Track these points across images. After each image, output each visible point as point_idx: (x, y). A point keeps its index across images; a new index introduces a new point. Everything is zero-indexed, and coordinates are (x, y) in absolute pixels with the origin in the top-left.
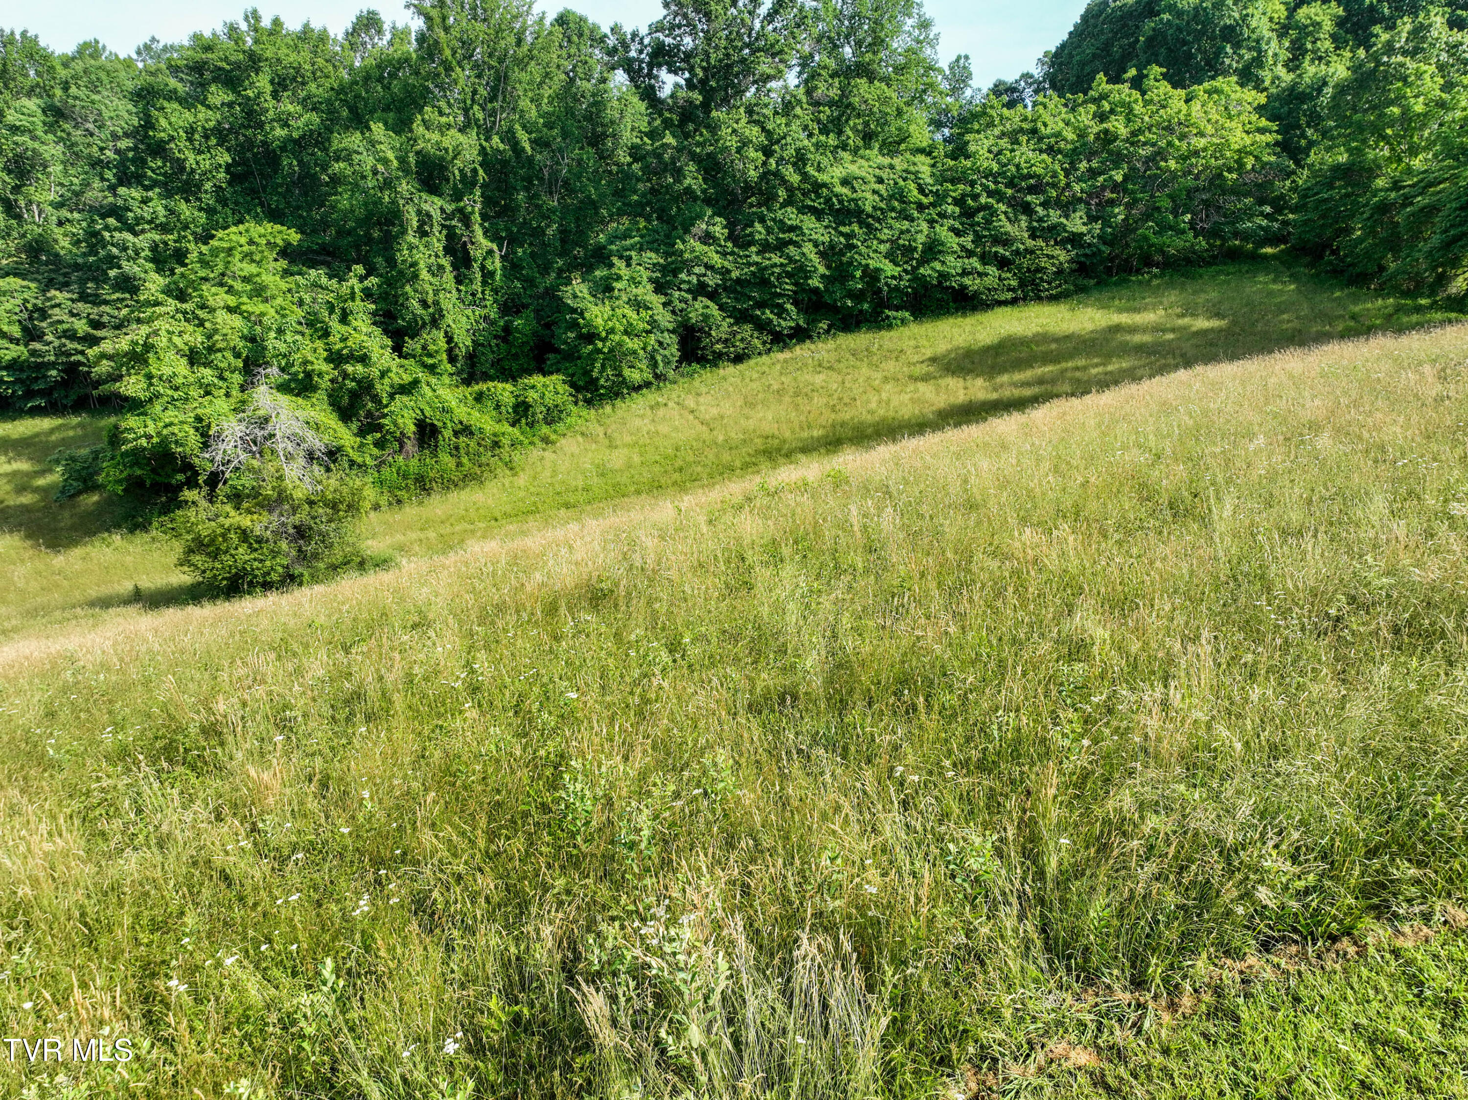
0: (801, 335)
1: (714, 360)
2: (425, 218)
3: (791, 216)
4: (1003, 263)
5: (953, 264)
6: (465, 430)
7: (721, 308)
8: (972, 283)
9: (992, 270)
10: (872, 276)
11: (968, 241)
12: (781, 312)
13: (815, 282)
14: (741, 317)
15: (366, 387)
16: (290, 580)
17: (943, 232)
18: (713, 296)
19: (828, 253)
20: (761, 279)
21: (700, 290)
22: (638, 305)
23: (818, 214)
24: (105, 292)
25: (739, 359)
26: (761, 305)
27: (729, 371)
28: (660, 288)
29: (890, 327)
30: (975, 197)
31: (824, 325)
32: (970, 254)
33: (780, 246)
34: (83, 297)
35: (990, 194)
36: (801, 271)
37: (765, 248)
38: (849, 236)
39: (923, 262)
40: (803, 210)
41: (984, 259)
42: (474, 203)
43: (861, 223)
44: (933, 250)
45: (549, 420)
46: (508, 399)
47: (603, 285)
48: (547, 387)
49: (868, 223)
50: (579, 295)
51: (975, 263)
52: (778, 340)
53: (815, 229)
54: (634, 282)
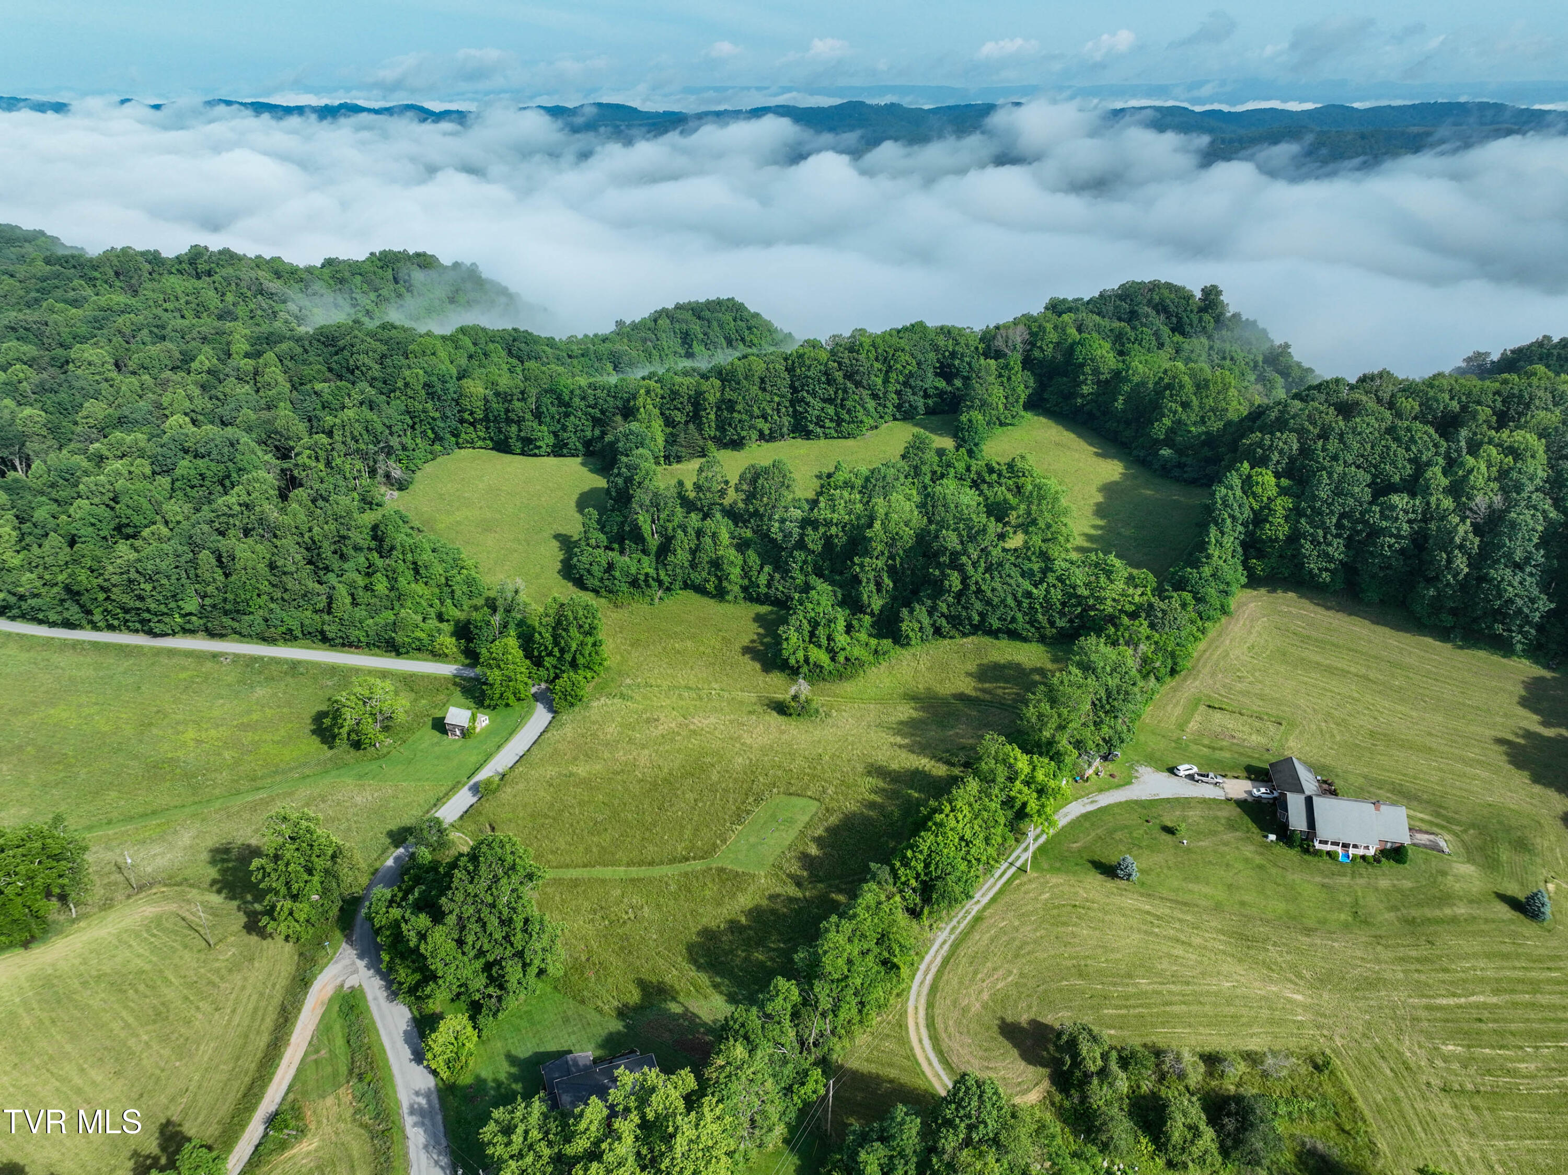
0: (971, 634)
1: (944, 637)
2: (868, 579)
3: (973, 600)
4: (1036, 628)
5: (1020, 626)
7: (947, 623)
8: (1024, 633)
9: (1033, 630)
10: (993, 624)
11: (1027, 618)
12: (965, 628)
13: (975, 622)
14: (954, 626)
15: (833, 649)
17: (1019, 615)
18: (946, 617)
19: (980, 614)
20: (960, 616)
21: (942, 615)
22: (918, 622)
25: (951, 638)
26: (959, 624)
27: (947, 640)
28: (930, 614)
31: (979, 633)
32: (1026, 623)
33: (967, 608)
36: (970, 618)
38: (988, 610)
39: (1011, 622)
40: (977, 598)
41: (1033, 626)
42: (884, 575)
44: (1014, 620)
45: (884, 654)
46: (874, 647)
47: (911, 611)
48: (887, 643)
49: (995, 608)
50: (905, 612)
51: (1028, 626)
52: (964, 635)
53: (978, 605)
54: (921, 612)
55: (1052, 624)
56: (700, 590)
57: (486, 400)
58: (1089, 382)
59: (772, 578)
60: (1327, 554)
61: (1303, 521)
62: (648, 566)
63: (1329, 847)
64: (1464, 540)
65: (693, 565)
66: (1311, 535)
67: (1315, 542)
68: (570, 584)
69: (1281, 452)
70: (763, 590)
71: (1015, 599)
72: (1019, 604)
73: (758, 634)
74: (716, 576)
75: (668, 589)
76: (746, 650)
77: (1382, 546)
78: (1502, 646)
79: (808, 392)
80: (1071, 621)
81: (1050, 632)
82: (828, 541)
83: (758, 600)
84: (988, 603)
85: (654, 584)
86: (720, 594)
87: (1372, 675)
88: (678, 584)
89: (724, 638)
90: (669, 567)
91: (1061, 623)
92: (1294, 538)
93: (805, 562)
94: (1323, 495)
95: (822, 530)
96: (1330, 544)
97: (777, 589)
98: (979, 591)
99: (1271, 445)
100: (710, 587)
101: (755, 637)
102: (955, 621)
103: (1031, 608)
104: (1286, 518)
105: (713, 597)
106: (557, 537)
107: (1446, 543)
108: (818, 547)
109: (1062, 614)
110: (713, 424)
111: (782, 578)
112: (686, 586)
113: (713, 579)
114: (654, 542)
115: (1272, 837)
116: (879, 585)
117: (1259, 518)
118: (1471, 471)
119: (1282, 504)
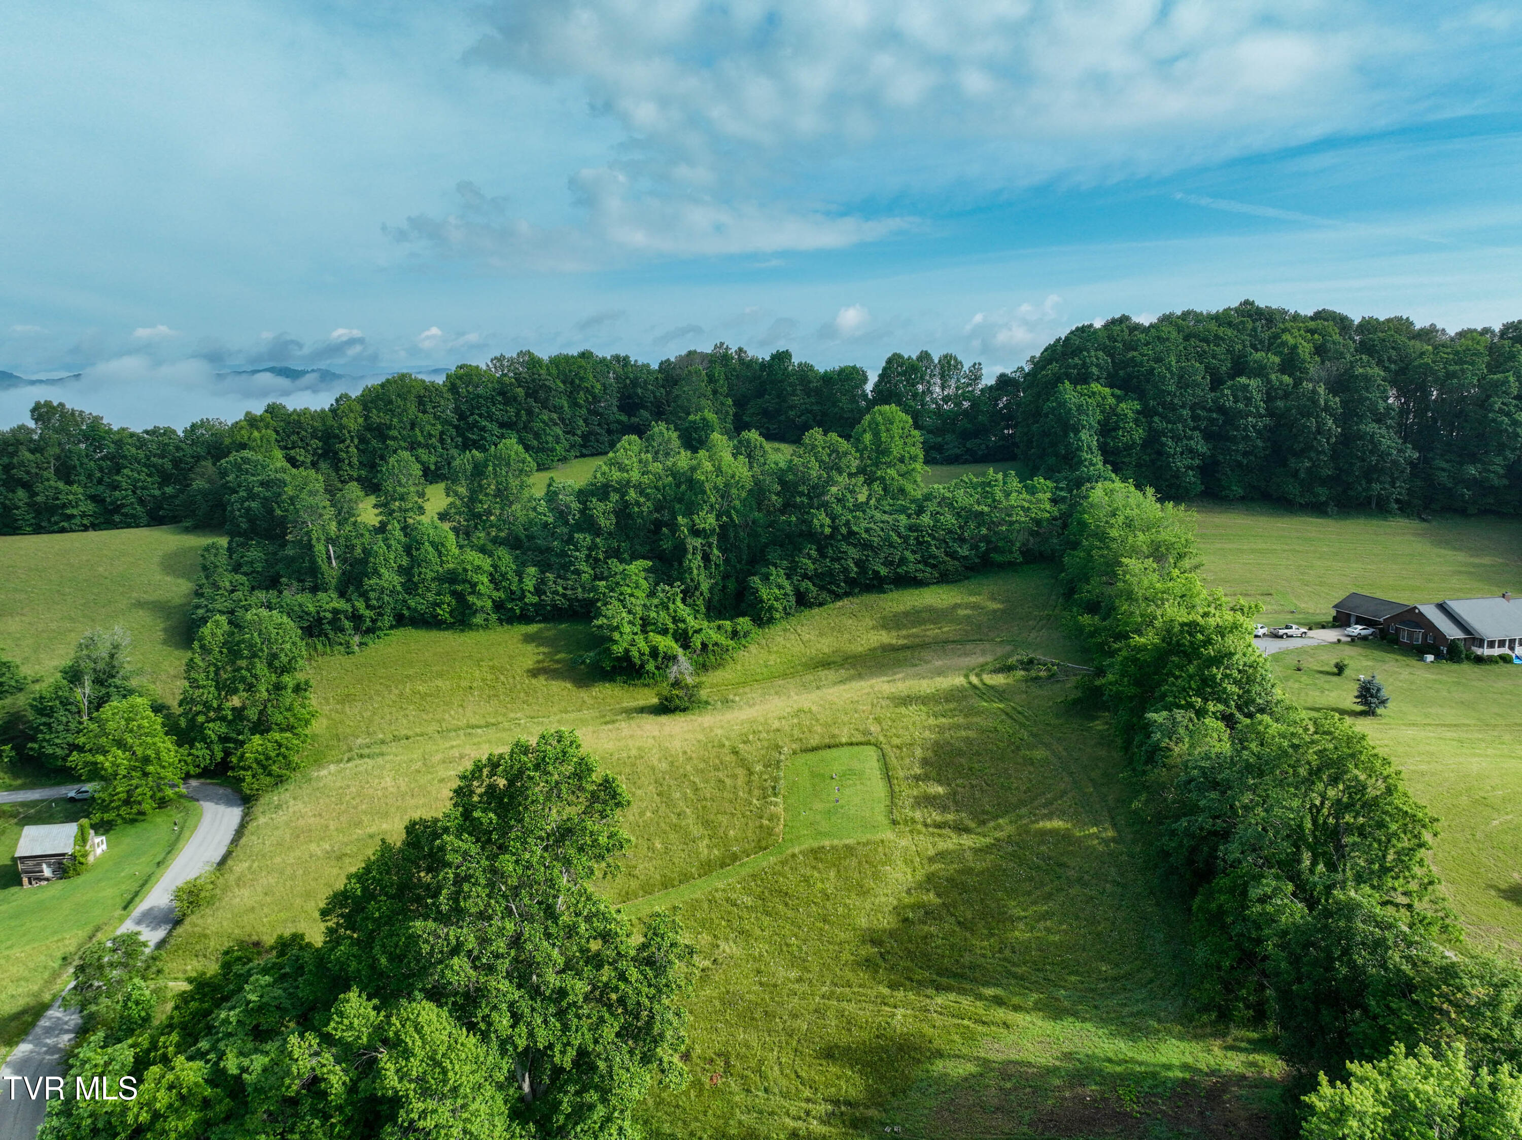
0: (847, 594)
1: (810, 606)
2: (695, 548)
3: (844, 547)
4: (934, 566)
5: (912, 567)
6: (716, 644)
7: (814, 585)
8: (920, 575)
9: (928, 569)
10: (876, 573)
11: (918, 556)
12: (838, 586)
13: (853, 575)
14: (822, 588)
15: (685, 631)
16: (684, 710)
17: (908, 554)
18: (809, 579)
19: (858, 563)
20: (830, 573)
21: (805, 576)
22: (780, 587)
23: (855, 546)
24: (569, 575)
25: (821, 605)
26: (830, 583)
27: (816, 611)
28: (788, 577)
29: (885, 593)
30: (923, 537)
31: (856, 591)
32: (919, 562)
33: (838, 559)
34: (559, 576)
35: (929, 535)
36: (846, 570)
37: (832, 560)
38: (867, 556)
39: (899, 566)
40: (849, 544)
41: (926, 564)
42: (714, 540)
43: (873, 550)
44: (903, 561)
45: (745, 636)
46: (729, 629)
47: (766, 578)
48: (744, 622)
49: (875, 550)
50: (755, 582)
51: (921, 566)
52: (838, 597)
53: (853, 552)
54: (778, 575)
55: (953, 555)
56: (426, 621)
58: (798, 392)
59: (543, 581)
60: (1191, 451)
61: (1156, 419)
62: (330, 601)
63: (1496, 651)
64: (1326, 404)
65: (410, 587)
66: (1171, 431)
67: (1177, 439)
69: (1097, 366)
70: (531, 599)
71: (899, 535)
72: (906, 539)
73: (544, 653)
74: (454, 593)
75: (369, 631)
76: (534, 673)
77: (1245, 429)
79: (480, 416)
80: (974, 547)
81: (952, 564)
82: (623, 513)
83: (524, 618)
84: (866, 546)
85: (347, 624)
86: (461, 620)
87: (1297, 548)
88: (388, 620)
89: (492, 668)
90: (372, 595)
91: (964, 551)
92: (1153, 440)
93: (593, 547)
94: (1172, 388)
95: (615, 497)
96: (1191, 438)
97: (556, 593)
98: (851, 533)
99: (1084, 363)
100: (443, 612)
101: (541, 657)
102: (825, 581)
103: (920, 543)
104: (1136, 421)
105: (450, 627)
106: (144, 605)
107: (1311, 407)
108: (606, 523)
109: (962, 540)
110: (355, 461)
112: (400, 621)
113: (448, 598)
114: (332, 570)
115: (1430, 658)
116: (706, 558)
117: (1107, 429)
118: (1295, 347)
119: (1129, 407)
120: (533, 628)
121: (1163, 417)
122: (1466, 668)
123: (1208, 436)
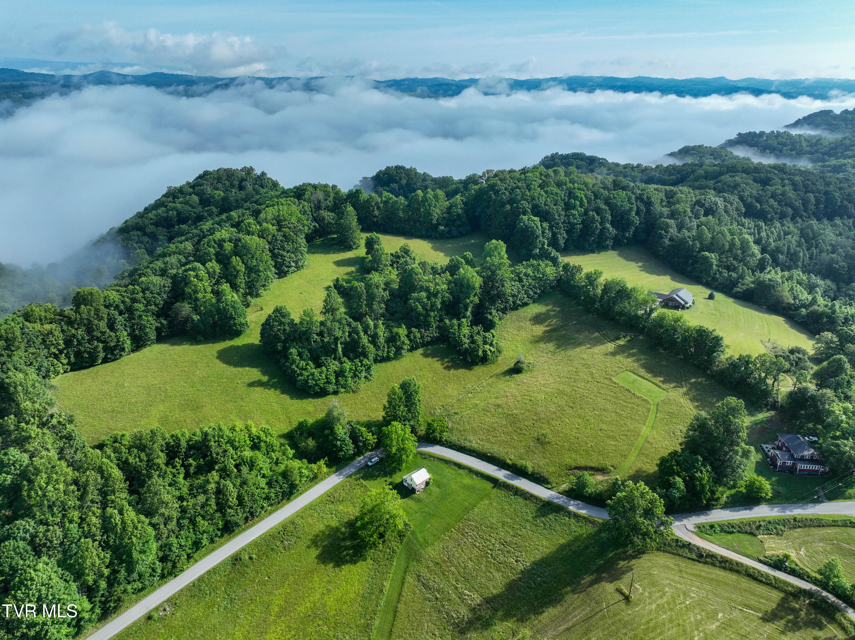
5: (526, 300)
8: (528, 302)
9: (530, 299)
10: (517, 304)
12: (508, 311)
13: (511, 306)
18: (500, 311)
29: (518, 310)
31: (511, 311)
32: (527, 297)
39: (523, 300)
46: (492, 334)
50: (488, 316)
53: (511, 299)
56: (387, 359)
57: (63, 331)
59: (421, 333)
63: (689, 305)
67: (561, 235)
68: (310, 400)
70: (419, 340)
73: (438, 360)
76: (447, 369)
77: (576, 229)
78: (605, 248)
80: (540, 289)
81: (535, 297)
83: (416, 348)
86: (398, 354)
97: (428, 336)
100: (391, 354)
101: (440, 362)
102: (504, 311)
105: (394, 359)
106: (251, 385)
109: (537, 288)
111: (425, 330)
112: (376, 361)
115: (680, 310)
118: (581, 198)
119: (546, 225)
120: (420, 351)
121: (556, 228)
122: (686, 310)
123: (567, 232)
